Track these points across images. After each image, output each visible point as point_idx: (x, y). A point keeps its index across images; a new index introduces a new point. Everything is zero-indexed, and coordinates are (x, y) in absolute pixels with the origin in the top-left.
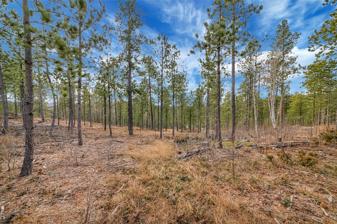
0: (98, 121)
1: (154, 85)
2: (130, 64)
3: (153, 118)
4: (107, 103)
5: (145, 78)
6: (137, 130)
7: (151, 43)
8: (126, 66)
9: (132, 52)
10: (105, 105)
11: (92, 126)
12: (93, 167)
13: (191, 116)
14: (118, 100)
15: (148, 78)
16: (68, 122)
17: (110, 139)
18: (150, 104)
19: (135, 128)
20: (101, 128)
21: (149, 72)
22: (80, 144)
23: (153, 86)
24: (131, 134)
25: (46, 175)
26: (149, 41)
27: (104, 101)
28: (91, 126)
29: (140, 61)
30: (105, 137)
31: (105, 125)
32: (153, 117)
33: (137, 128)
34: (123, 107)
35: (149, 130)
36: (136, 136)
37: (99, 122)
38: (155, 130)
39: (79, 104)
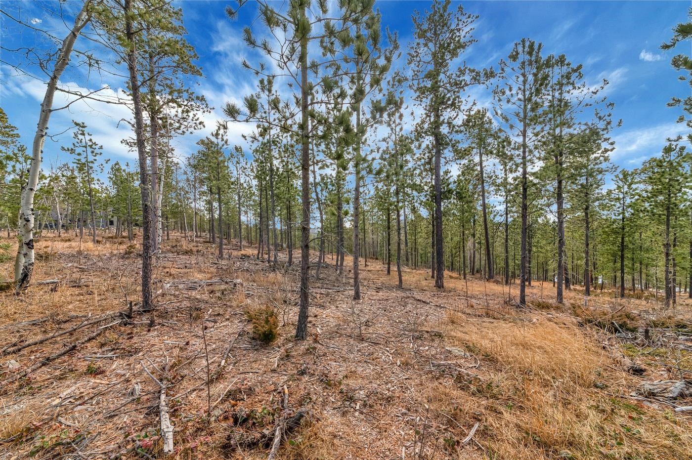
0: (375, 257)
1: (492, 174)
2: (437, 140)
3: (491, 252)
4: (394, 223)
5: (470, 161)
6: (451, 277)
7: (487, 77)
8: (430, 146)
9: (441, 112)
10: (389, 228)
11: (368, 265)
12: (388, 349)
13: (623, 247)
14: (411, 217)
15: (477, 159)
16: (335, 257)
17: (400, 294)
18: (482, 219)
19: (446, 273)
20: (382, 271)
21: (480, 146)
22: (357, 297)
23: (491, 178)
24: (440, 286)
25: (323, 345)
26: (482, 75)
27: (385, 220)
28: (366, 265)
29: (459, 127)
30: (390, 288)
31: (389, 264)
32: (491, 249)
33: (450, 274)
34: (419, 230)
35: (480, 279)
36: (450, 291)
37: (377, 259)
38: (497, 282)
39: (356, 227)
